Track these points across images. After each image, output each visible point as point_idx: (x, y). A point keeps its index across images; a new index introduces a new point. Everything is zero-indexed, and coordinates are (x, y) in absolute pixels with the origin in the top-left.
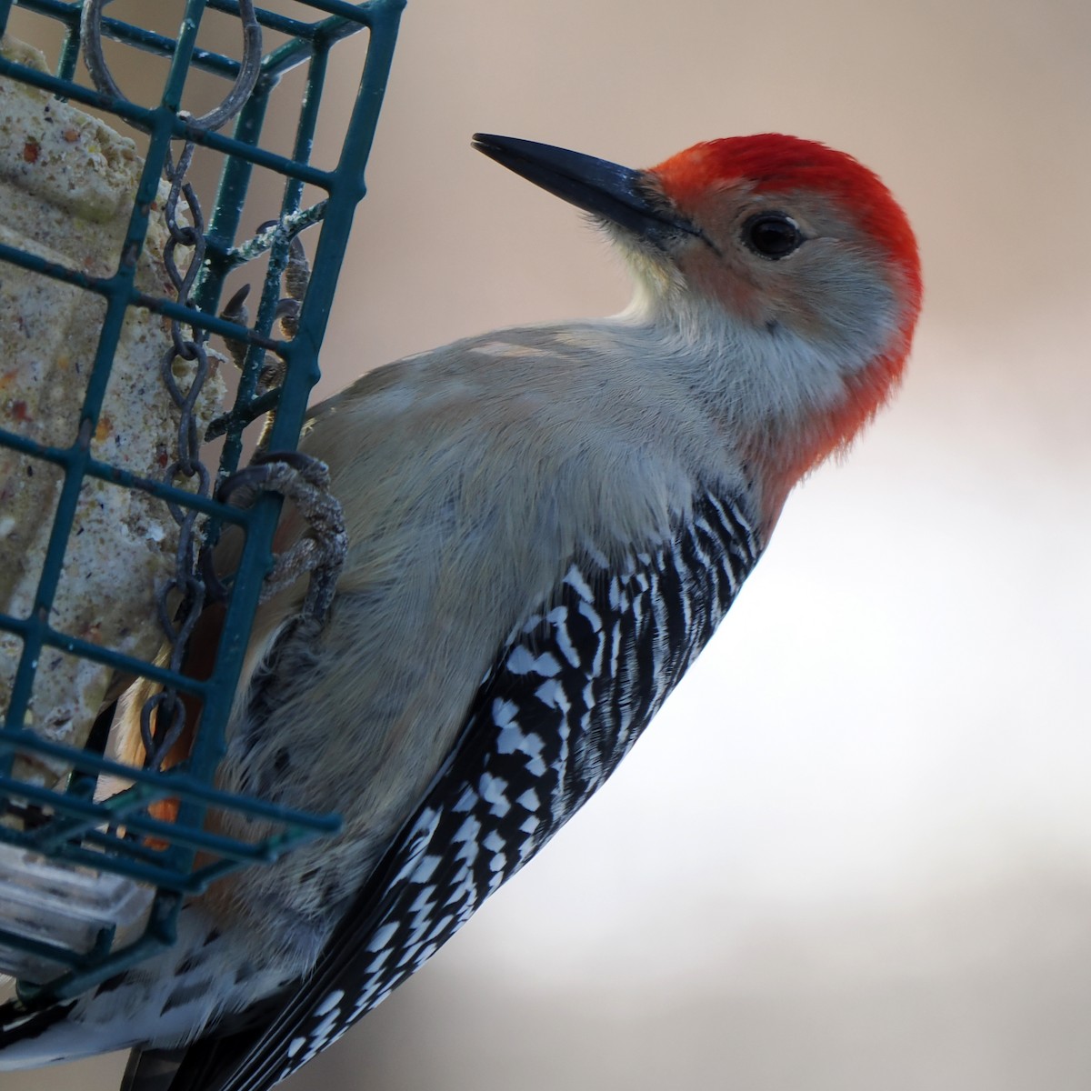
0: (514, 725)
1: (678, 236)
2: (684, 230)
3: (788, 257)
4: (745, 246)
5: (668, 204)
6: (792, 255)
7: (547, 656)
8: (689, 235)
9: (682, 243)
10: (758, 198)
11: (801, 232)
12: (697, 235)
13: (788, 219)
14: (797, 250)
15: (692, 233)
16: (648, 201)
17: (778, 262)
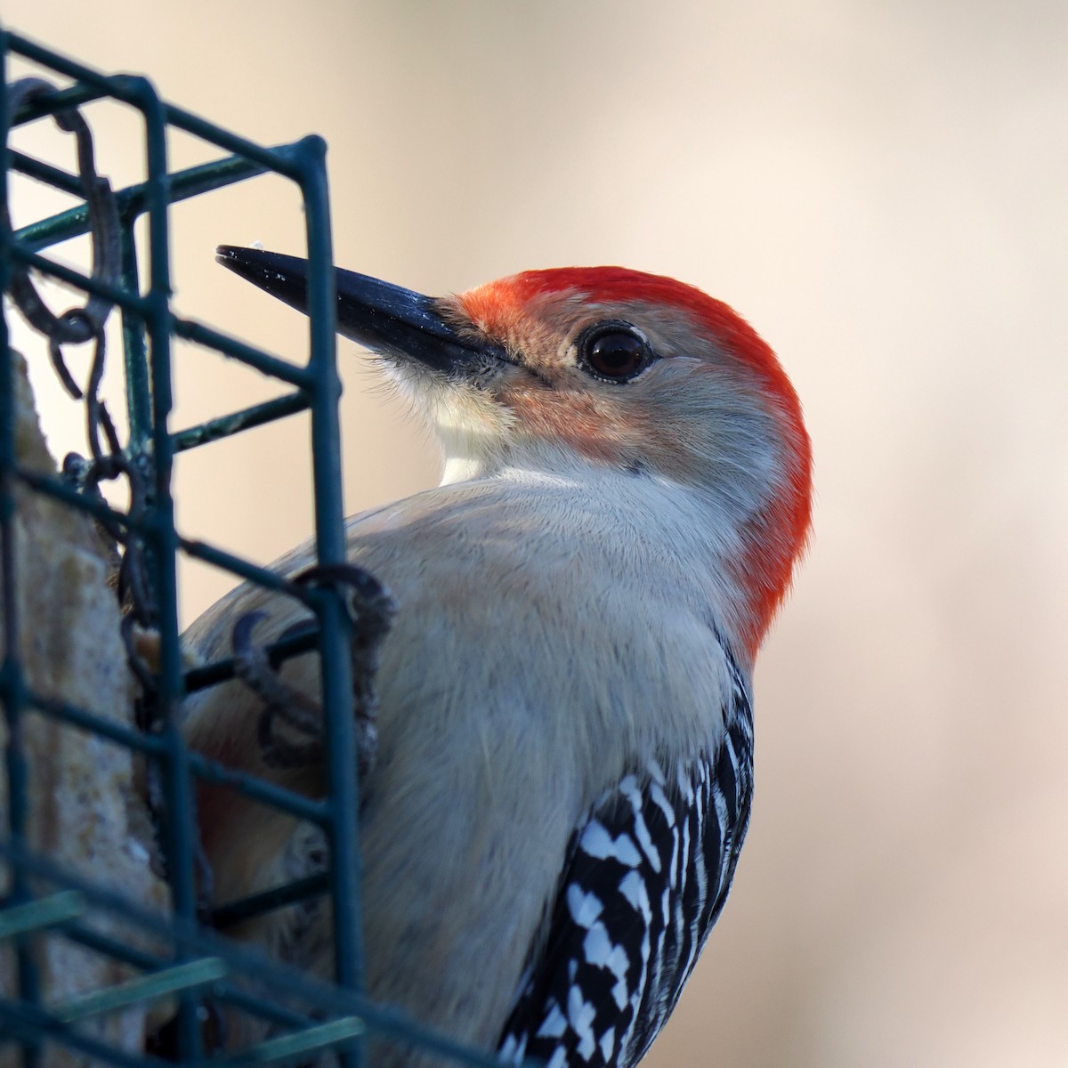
0: (599, 927)
1: (493, 366)
2: (498, 358)
3: (637, 379)
4: (582, 369)
5: (476, 327)
6: (642, 376)
7: (624, 839)
8: (507, 365)
9: (500, 375)
10: (592, 306)
11: (651, 347)
12: (515, 363)
13: (632, 328)
14: (648, 370)
15: (508, 361)
16: (448, 325)
17: (627, 386)
